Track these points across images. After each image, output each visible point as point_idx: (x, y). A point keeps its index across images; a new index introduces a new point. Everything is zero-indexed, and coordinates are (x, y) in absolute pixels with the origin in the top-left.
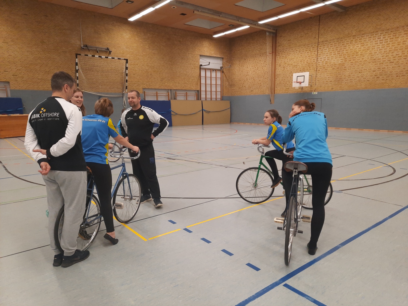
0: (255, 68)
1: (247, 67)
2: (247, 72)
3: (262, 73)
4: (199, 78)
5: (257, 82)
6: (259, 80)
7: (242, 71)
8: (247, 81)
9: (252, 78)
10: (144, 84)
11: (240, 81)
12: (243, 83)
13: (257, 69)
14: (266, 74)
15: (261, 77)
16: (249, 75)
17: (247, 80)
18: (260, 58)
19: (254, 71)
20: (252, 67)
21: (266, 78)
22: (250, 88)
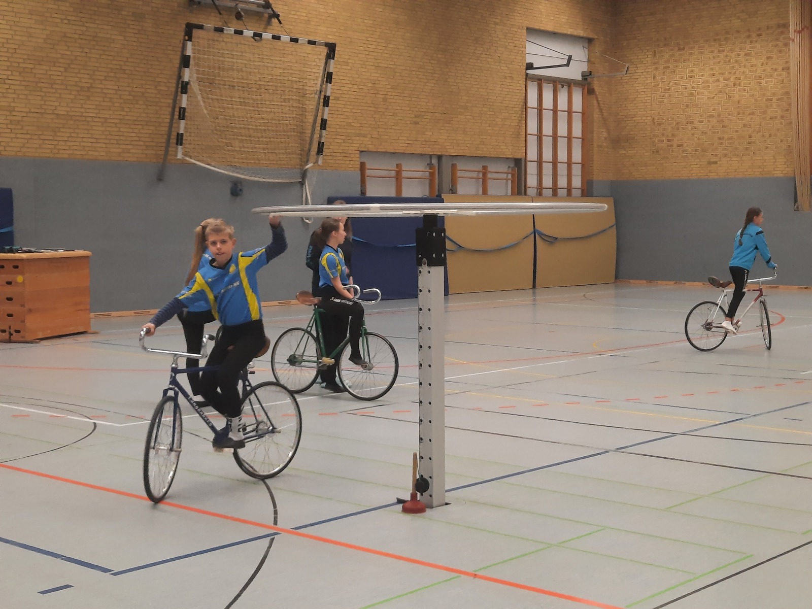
0: (725, 79)
1: (691, 77)
2: (692, 94)
3: (756, 100)
4: (522, 114)
5: (737, 131)
6: (745, 126)
7: (668, 90)
8: (690, 127)
9: (712, 116)
10: (365, 136)
11: (659, 124)
12: (673, 135)
13: (735, 85)
14: (774, 106)
15: (753, 113)
16: (697, 105)
17: (692, 123)
18: (748, 47)
19: (721, 92)
20: (713, 75)
21: (776, 118)
22: (704, 150)
